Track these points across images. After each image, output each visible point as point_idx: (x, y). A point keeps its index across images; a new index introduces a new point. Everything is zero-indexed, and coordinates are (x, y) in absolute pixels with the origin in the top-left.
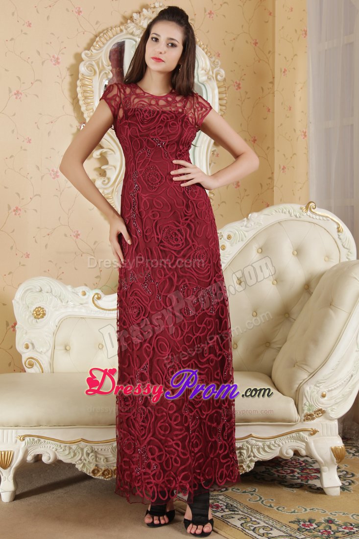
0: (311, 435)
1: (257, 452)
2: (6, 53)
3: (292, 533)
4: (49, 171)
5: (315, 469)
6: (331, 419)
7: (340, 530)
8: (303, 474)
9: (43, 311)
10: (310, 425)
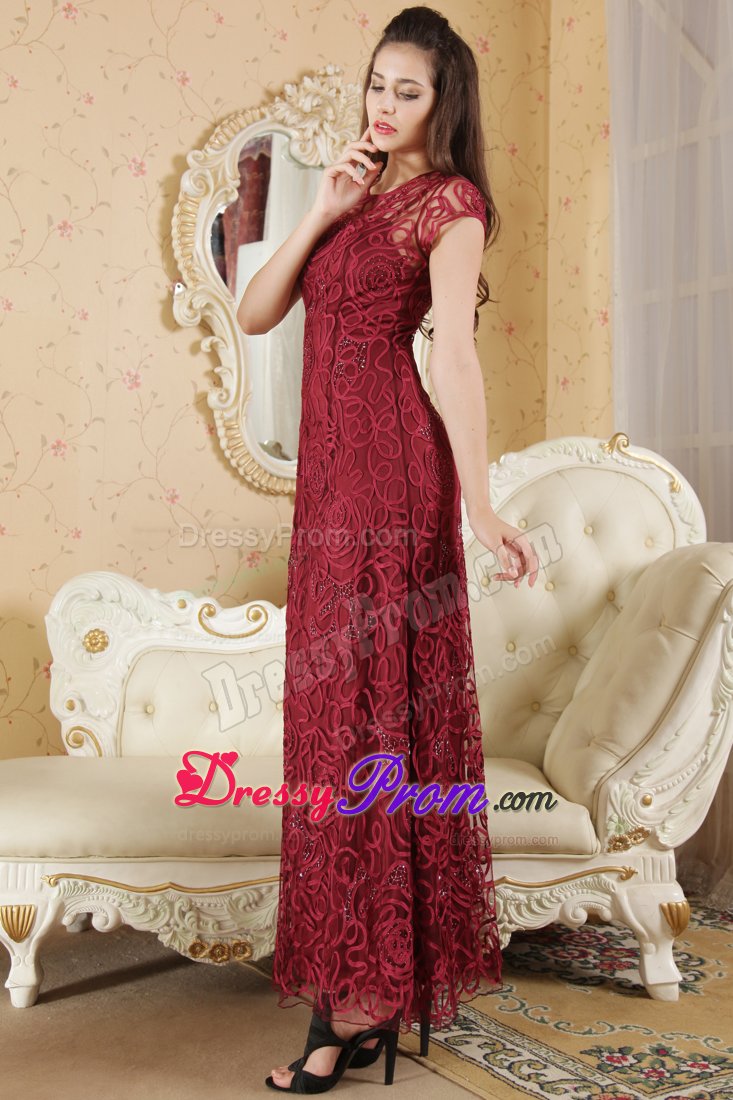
0: (622, 879)
1: (515, 913)
2: (44, 151)
3: (587, 1075)
4: (122, 375)
5: (627, 950)
6: (664, 849)
7: (683, 1069)
8: (604, 958)
9: (103, 637)
10: (620, 860)
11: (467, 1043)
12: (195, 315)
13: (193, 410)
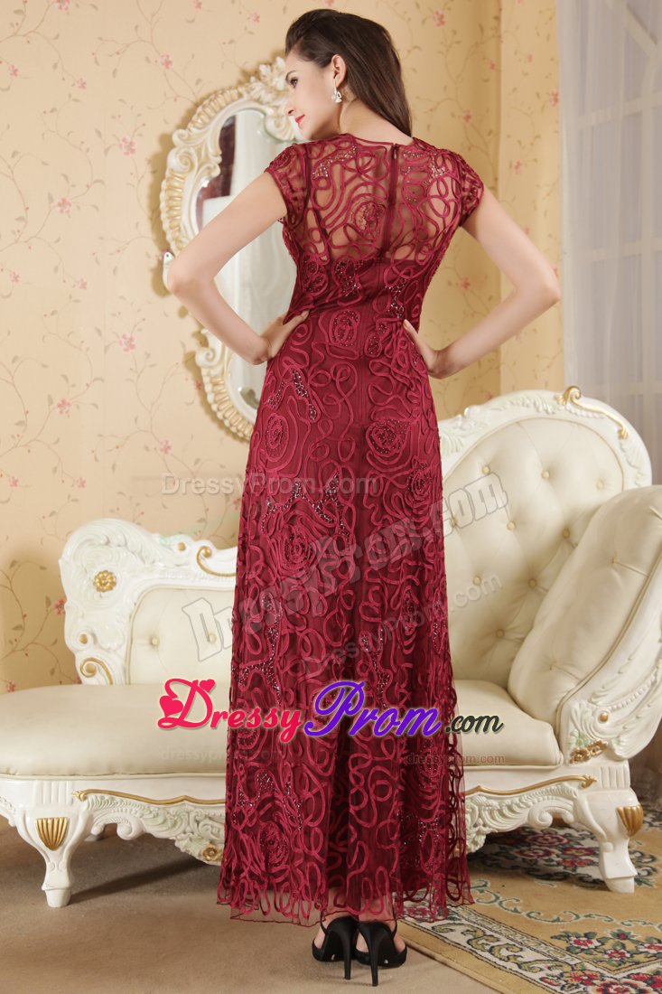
0: (583, 786)
1: (489, 817)
2: (43, 135)
3: (558, 956)
4: (118, 337)
5: (586, 849)
6: (619, 759)
7: (641, 950)
8: (566, 857)
9: (112, 578)
10: (581, 770)
11: (452, 930)
13: (182, 369)
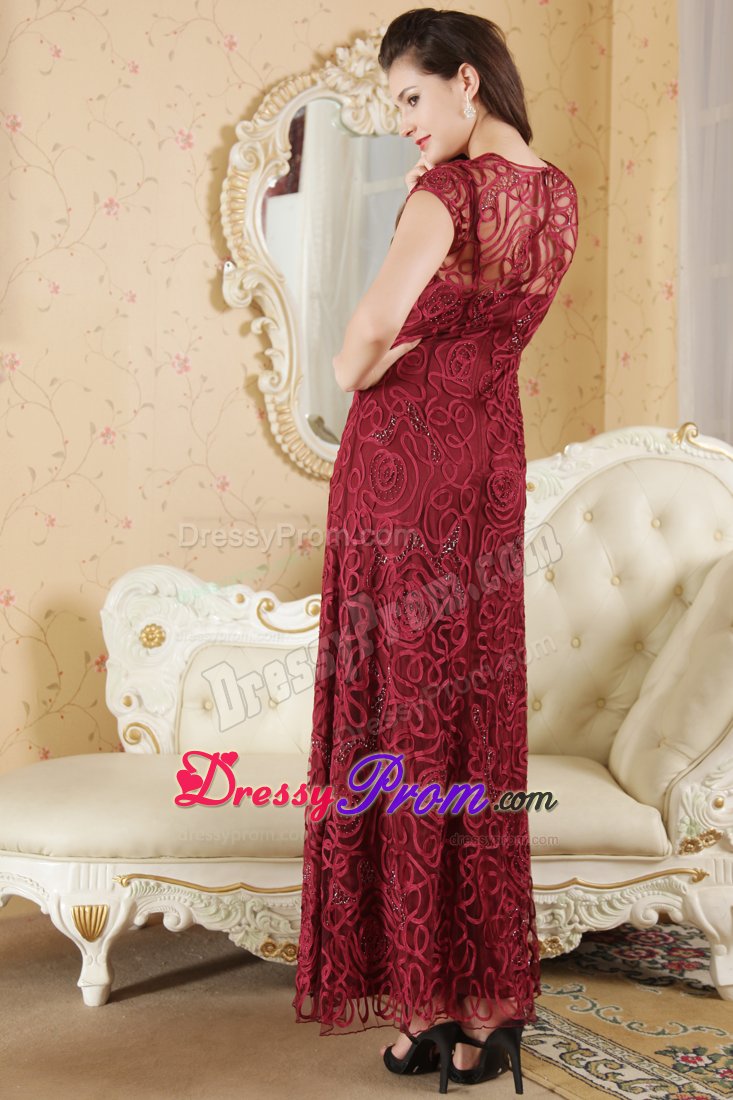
0: (694, 881)
1: (585, 913)
2: (88, 125)
3: (664, 1075)
4: (171, 358)
5: (696, 950)
8: (672, 958)
9: (160, 632)
10: (691, 862)
11: (542, 1042)
12: (246, 296)
13: (243, 395)
